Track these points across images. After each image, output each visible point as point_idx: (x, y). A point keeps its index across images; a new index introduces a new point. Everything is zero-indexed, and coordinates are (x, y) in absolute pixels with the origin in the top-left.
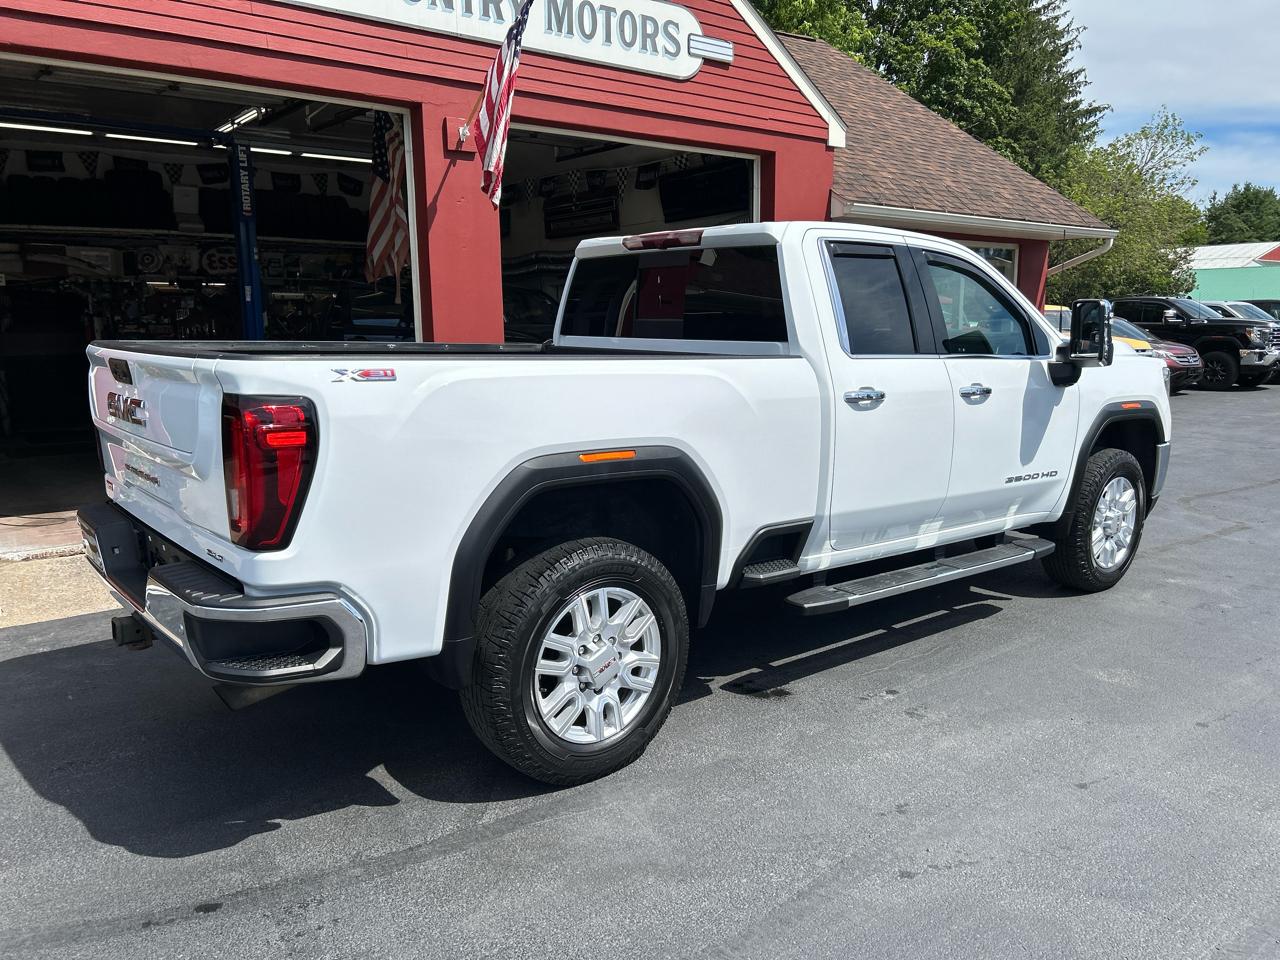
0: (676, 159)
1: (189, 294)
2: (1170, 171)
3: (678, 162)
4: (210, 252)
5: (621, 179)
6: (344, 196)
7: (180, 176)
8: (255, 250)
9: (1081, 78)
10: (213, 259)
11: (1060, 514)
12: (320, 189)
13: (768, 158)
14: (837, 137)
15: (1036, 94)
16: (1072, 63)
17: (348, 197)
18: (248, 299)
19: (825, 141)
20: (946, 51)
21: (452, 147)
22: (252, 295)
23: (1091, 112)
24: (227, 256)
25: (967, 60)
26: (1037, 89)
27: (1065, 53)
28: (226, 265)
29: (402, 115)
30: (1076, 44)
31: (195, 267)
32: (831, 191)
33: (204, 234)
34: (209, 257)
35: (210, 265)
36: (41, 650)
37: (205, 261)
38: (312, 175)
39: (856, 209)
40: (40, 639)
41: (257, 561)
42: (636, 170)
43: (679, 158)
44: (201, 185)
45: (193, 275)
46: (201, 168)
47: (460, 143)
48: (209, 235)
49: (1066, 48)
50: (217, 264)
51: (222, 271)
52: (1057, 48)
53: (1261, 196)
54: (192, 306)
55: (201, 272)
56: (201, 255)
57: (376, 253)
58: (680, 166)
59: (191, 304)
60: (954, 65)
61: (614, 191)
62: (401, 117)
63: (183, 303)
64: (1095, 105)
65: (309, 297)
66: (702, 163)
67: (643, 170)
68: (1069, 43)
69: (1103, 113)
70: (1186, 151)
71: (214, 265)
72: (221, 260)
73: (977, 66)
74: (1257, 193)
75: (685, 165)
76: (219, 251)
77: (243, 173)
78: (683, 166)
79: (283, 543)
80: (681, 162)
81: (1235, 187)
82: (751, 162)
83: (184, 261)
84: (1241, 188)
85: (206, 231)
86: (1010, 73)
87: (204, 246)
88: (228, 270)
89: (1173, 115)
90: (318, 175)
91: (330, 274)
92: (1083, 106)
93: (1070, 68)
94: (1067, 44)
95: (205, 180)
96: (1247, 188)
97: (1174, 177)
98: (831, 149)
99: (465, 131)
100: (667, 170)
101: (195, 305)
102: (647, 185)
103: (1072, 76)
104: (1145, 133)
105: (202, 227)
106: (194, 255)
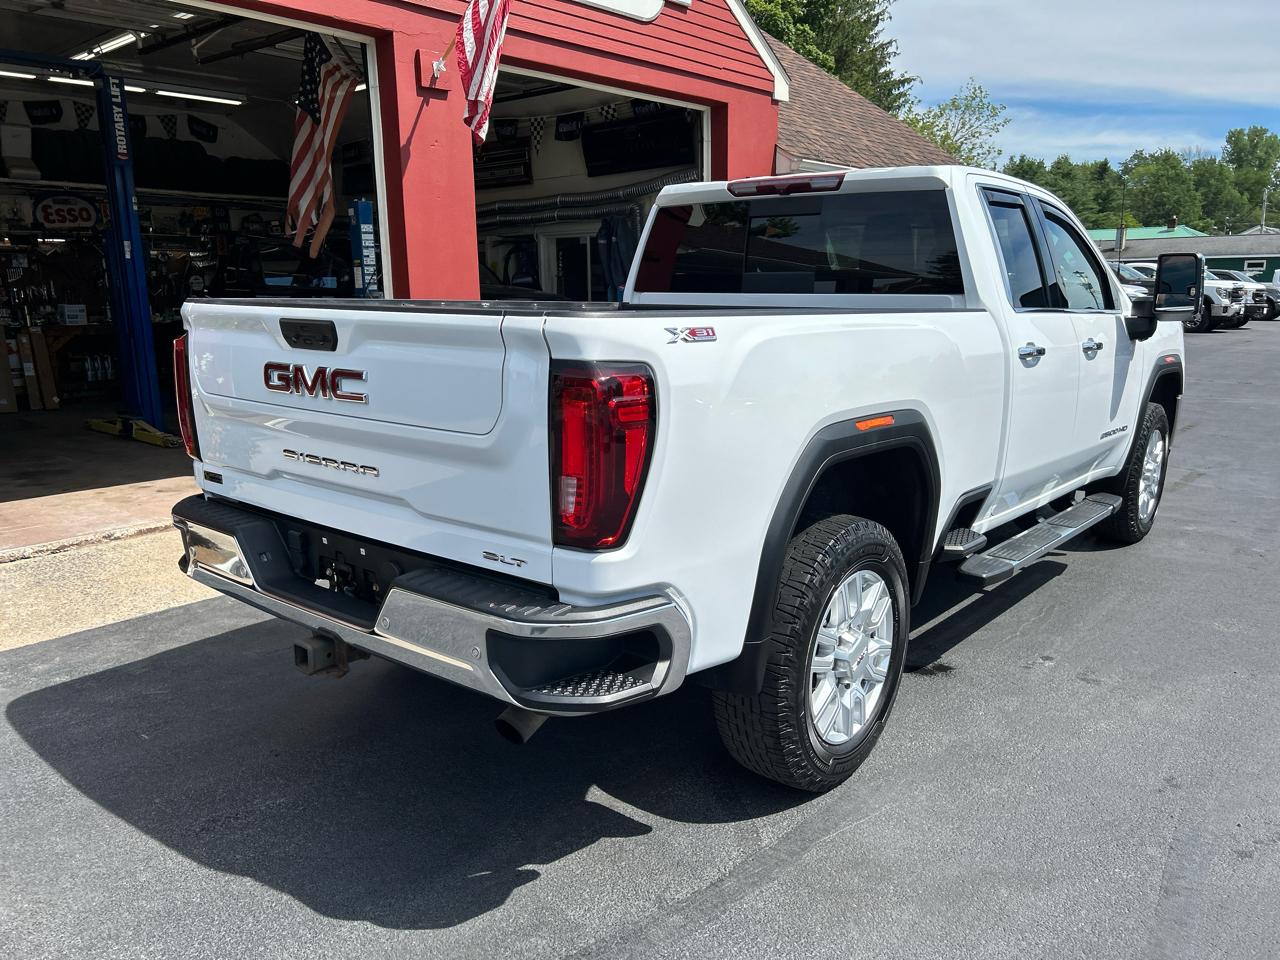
0: (603, 109)
1: (22, 251)
2: (977, 141)
3: (604, 112)
4: (45, 203)
5: (535, 129)
6: (201, 142)
8: (134, 200)
9: (891, 50)
10: (49, 210)
11: (1121, 468)
12: (169, 132)
13: (720, 110)
14: (782, 91)
15: (854, 63)
16: (883, 34)
17: (204, 144)
18: (128, 256)
19: (770, 94)
20: (775, 14)
21: (426, 83)
22: (132, 252)
23: (902, 82)
24: (66, 207)
25: (795, 24)
26: (855, 59)
27: (877, 22)
28: (64, 217)
29: (365, 45)
30: (886, 15)
31: (29, 220)
32: (776, 146)
33: (40, 182)
34: (45, 209)
36: (58, 680)
38: (159, 117)
39: (804, 165)
40: (46, 666)
41: (595, 564)
42: (555, 119)
43: (606, 108)
44: (31, 125)
45: (28, 229)
46: (29, 106)
47: (434, 79)
48: (44, 182)
49: (878, 19)
50: (55, 217)
51: (62, 225)
52: (869, 18)
53: (1034, 167)
54: (26, 265)
55: (36, 225)
56: (35, 206)
57: (304, 203)
58: (606, 117)
59: (25, 263)
60: (784, 30)
61: (525, 142)
62: (364, 46)
63: (14, 261)
64: (907, 76)
65: (163, 255)
66: (632, 114)
67: (561, 120)
68: (880, 14)
69: (912, 83)
70: (991, 124)
71: (51, 218)
72: (58, 212)
73: (804, 31)
74: (1031, 165)
75: (613, 115)
76: (55, 202)
77: (116, 109)
78: (609, 116)
79: (620, 542)
80: (607, 112)
81: (1012, 159)
82: (699, 114)
83: (15, 214)
84: (1017, 160)
85: (42, 179)
86: (830, 42)
87: (38, 196)
88: (68, 224)
89: (980, 88)
90: (166, 116)
91: (188, 230)
92: (896, 76)
93: (882, 39)
94: (878, 16)
95: (34, 120)
96: (1022, 160)
97: (981, 147)
98: (776, 102)
99: (439, 66)
100: (588, 120)
101: (30, 264)
102: (568, 137)
103: (883, 46)
104: (954, 105)
105: (38, 173)
106: (26, 207)
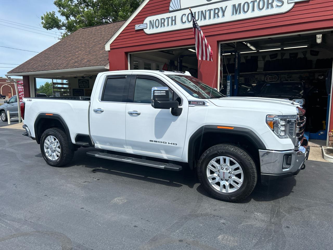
4: (267, 76)
7: (265, 58)
11: (187, 160)
12: (304, 55)
24: (271, 77)
28: (271, 79)
33: (264, 72)
35: (267, 80)
37: (266, 78)
38: (302, 52)
50: (268, 79)
76: (269, 76)
77: (236, 59)
83: (260, 79)
85: (264, 71)
87: (265, 75)
90: (304, 51)
106: (263, 77)
